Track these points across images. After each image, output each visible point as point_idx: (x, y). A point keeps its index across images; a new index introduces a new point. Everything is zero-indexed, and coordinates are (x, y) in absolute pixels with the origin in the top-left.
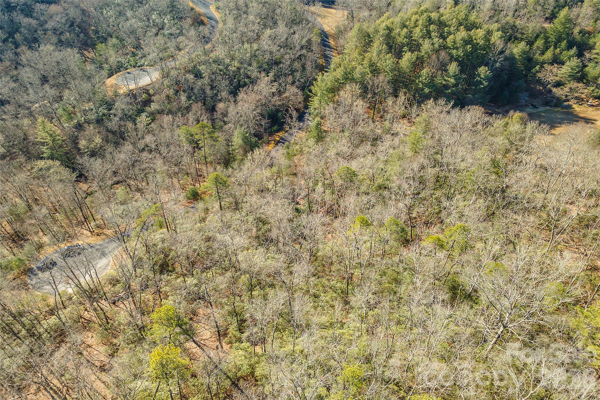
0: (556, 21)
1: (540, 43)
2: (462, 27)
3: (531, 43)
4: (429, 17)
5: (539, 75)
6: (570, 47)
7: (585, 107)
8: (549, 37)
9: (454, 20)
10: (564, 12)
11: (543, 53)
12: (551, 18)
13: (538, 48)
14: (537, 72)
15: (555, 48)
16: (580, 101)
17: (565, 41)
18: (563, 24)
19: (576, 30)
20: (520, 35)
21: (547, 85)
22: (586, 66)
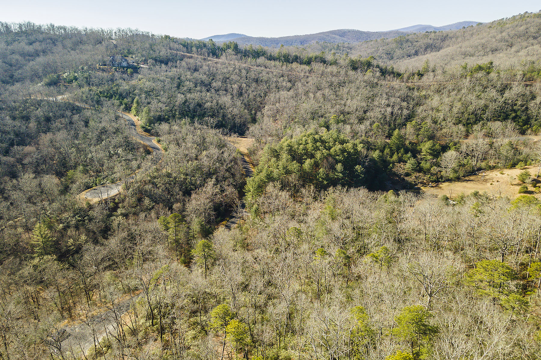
0: (393, 138)
1: (387, 151)
2: (337, 143)
3: (382, 151)
4: (314, 137)
5: (393, 170)
6: (406, 152)
7: (428, 188)
8: (392, 147)
9: (331, 138)
10: (396, 132)
11: (391, 157)
12: (389, 136)
13: (387, 154)
14: (392, 168)
15: (398, 154)
16: (424, 184)
17: (402, 149)
18: (398, 139)
19: (407, 142)
20: (374, 147)
21: (401, 176)
22: (421, 163)
